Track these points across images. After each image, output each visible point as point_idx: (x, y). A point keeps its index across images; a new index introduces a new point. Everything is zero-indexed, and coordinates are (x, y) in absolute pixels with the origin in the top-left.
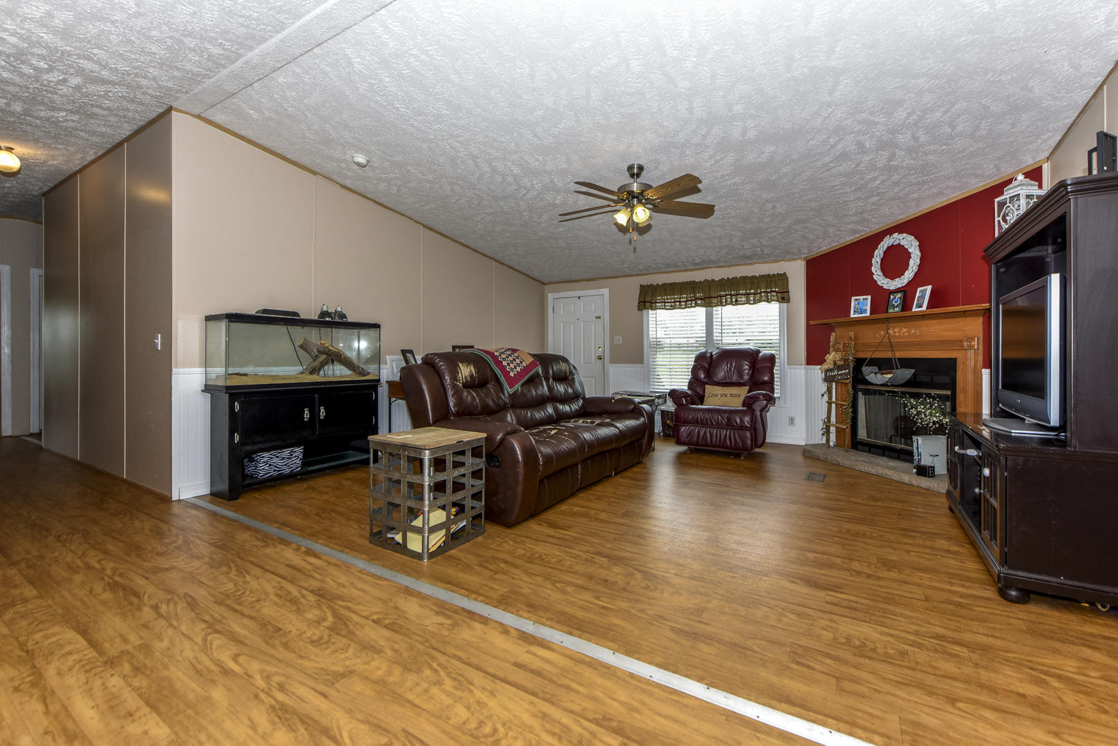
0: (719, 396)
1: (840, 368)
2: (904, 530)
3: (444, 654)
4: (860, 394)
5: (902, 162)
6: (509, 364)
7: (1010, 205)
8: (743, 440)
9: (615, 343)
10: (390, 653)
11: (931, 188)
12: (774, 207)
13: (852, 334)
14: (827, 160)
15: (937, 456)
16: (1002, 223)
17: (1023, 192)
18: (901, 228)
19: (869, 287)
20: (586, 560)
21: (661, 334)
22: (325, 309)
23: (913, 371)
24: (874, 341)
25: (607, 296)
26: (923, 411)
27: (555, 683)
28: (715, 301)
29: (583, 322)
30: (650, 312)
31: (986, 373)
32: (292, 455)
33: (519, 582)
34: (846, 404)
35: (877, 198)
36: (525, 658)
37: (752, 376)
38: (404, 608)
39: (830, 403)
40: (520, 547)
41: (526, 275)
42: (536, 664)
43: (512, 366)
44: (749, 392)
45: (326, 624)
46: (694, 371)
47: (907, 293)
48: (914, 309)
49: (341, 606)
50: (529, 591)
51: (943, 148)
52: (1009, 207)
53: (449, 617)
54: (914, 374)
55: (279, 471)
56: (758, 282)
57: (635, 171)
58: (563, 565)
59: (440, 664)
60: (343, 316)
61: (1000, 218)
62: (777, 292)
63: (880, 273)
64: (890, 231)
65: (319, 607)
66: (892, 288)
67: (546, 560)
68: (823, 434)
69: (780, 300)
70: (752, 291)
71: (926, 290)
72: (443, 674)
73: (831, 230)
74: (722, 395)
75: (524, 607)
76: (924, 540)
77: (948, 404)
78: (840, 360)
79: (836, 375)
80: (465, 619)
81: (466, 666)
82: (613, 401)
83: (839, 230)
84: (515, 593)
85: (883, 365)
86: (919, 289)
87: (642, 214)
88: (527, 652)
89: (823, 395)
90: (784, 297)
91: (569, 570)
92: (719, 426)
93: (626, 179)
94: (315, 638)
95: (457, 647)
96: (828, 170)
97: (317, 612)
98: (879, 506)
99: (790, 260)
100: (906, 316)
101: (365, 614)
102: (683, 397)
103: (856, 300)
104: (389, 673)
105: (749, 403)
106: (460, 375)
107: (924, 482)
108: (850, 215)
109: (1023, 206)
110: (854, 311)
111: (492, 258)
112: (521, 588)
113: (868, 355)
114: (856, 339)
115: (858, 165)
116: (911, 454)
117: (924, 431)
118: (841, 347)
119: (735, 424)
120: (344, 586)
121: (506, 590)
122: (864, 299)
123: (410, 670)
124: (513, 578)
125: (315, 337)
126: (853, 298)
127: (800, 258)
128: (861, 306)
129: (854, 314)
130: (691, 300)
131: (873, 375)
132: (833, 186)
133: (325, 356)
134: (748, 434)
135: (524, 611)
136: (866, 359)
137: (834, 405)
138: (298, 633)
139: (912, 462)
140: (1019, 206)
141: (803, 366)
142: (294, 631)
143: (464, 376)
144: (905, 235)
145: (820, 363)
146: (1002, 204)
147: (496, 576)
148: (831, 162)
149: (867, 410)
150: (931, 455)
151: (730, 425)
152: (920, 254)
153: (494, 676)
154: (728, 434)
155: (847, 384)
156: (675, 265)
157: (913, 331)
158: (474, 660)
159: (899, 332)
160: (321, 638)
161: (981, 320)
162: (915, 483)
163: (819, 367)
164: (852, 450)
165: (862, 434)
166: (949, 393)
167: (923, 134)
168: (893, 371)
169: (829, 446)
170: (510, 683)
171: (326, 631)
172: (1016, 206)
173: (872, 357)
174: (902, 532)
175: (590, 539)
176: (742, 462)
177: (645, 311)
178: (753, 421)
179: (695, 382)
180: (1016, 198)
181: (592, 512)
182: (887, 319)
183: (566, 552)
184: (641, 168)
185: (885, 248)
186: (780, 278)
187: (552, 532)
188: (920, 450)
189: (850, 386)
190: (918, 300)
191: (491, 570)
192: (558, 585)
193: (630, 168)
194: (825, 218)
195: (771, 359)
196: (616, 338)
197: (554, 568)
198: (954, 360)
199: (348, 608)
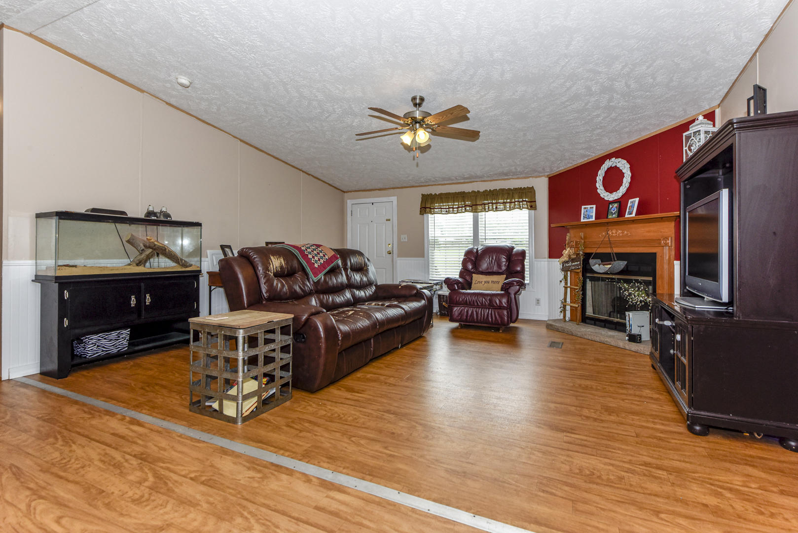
0: (483, 283)
1: (573, 260)
2: (620, 383)
3: (254, 503)
4: (588, 280)
5: (618, 103)
6: (313, 257)
7: (694, 138)
8: (501, 317)
9: (402, 241)
10: (205, 506)
11: (638, 124)
12: (525, 135)
13: (582, 234)
14: (564, 99)
15: (643, 326)
16: (688, 151)
17: (703, 129)
18: (618, 154)
19: (594, 198)
20: (377, 417)
21: (438, 233)
22: (151, 209)
23: (626, 262)
24: (599, 240)
25: (395, 203)
26: (633, 292)
27: (349, 521)
28: (480, 208)
29: (376, 223)
30: (430, 216)
31: (677, 264)
32: (119, 337)
33: (320, 437)
34: (578, 288)
35: (601, 130)
36: (324, 502)
37: (508, 267)
38: (218, 466)
39: (566, 288)
40: (322, 409)
41: (329, 185)
42: (334, 506)
43: (316, 258)
44: (506, 279)
45: (147, 484)
46: (464, 263)
47: (622, 203)
48: (627, 216)
49: (162, 467)
50: (329, 445)
51: (647, 94)
52: (693, 139)
53: (259, 471)
54: (626, 265)
55: (107, 351)
56: (513, 193)
57: (418, 101)
58: (357, 422)
59: (250, 513)
60: (169, 216)
61: (687, 148)
62: (527, 202)
63: (602, 188)
64: (609, 156)
65: (141, 469)
66: (611, 199)
67: (343, 418)
68: (561, 312)
69: (529, 208)
70: (508, 201)
71: (635, 201)
72: (252, 521)
73: (566, 154)
74: (485, 282)
75: (324, 459)
76: (635, 390)
77: (651, 287)
78: (574, 254)
79: (570, 266)
80: (273, 472)
81: (273, 513)
82: (400, 287)
83: (573, 155)
84: (317, 447)
85: (605, 258)
86: (630, 201)
87: (423, 136)
88: (327, 497)
89: (561, 281)
90: (532, 206)
91: (363, 426)
92: (483, 306)
93: (410, 108)
94: (137, 497)
95: (265, 497)
96: (565, 107)
97: (138, 474)
98: (601, 366)
99: (536, 177)
100: (621, 220)
101: (183, 473)
102: (455, 283)
103: (585, 208)
104: (205, 524)
105: (506, 288)
106: (271, 266)
107: (634, 346)
108: (580, 143)
109: (702, 139)
110: (584, 217)
111: (300, 170)
112: (322, 443)
113: (594, 251)
114: (585, 238)
115: (586, 104)
116: (624, 325)
117: (633, 308)
118: (574, 244)
119: (495, 305)
120: (165, 450)
121: (309, 445)
122: (590, 208)
123: (223, 520)
124: (316, 435)
125: (141, 233)
126: (583, 207)
127: (544, 176)
128: (588, 213)
129: (584, 219)
130: (462, 207)
131: (597, 265)
132: (568, 120)
133: (150, 250)
134: (505, 312)
135: (324, 462)
136: (592, 253)
137: (569, 289)
138: (120, 493)
139: (625, 332)
140: (700, 139)
141: (546, 260)
142: (116, 492)
143: (275, 267)
144: (620, 159)
145: (559, 257)
146: (688, 138)
147: (301, 434)
148: (567, 101)
149: (593, 293)
150: (639, 326)
151: (491, 305)
152: (631, 174)
153: (298, 519)
154: (490, 312)
155: (578, 272)
156: (449, 179)
157: (626, 232)
158: (279, 507)
159: (616, 233)
160: (142, 496)
161: (673, 224)
162: (627, 347)
163: (558, 259)
164: (582, 324)
165: (589, 311)
166: (651, 279)
167: (633, 83)
168: (612, 263)
169: (565, 321)
170: (311, 525)
171: (148, 490)
172: (698, 139)
173: (597, 252)
174: (619, 385)
175: (380, 399)
176: (501, 335)
177: (425, 215)
178: (509, 302)
179: (464, 272)
180: (698, 133)
181: (382, 378)
182: (608, 223)
183: (361, 411)
184: (422, 99)
185: (606, 169)
186: (530, 190)
187: (349, 395)
188: (631, 322)
189: (581, 274)
190: (629, 209)
191: (296, 429)
192: (353, 439)
193: (414, 99)
194: (563, 145)
195: (523, 253)
196: (402, 236)
197: (350, 425)
198: (654, 255)
199: (168, 469)
